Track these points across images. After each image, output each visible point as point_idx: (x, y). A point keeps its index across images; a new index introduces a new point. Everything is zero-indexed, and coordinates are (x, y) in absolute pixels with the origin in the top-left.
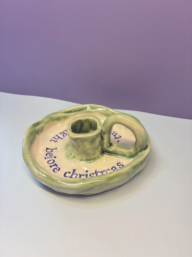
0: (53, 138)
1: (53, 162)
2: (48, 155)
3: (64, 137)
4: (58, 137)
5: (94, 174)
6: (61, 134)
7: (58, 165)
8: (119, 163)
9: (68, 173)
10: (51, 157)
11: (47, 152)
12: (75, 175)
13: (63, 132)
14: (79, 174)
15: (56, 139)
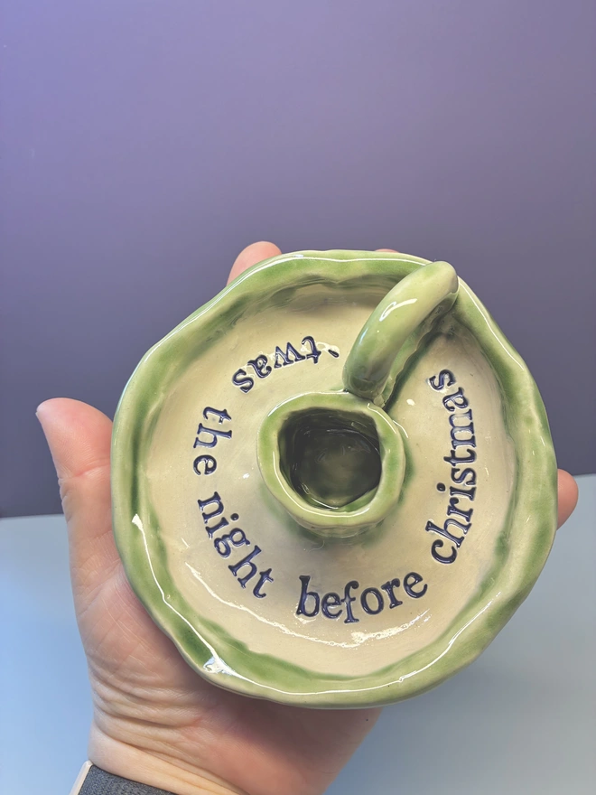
0: (244, 586)
1: (378, 594)
2: (333, 610)
3: (248, 543)
4: (240, 564)
5: (456, 467)
6: (228, 552)
7: (390, 580)
8: (432, 379)
9: (438, 549)
10: (347, 600)
11: (316, 611)
12: (451, 528)
13: (216, 543)
14: (449, 513)
15: (251, 574)
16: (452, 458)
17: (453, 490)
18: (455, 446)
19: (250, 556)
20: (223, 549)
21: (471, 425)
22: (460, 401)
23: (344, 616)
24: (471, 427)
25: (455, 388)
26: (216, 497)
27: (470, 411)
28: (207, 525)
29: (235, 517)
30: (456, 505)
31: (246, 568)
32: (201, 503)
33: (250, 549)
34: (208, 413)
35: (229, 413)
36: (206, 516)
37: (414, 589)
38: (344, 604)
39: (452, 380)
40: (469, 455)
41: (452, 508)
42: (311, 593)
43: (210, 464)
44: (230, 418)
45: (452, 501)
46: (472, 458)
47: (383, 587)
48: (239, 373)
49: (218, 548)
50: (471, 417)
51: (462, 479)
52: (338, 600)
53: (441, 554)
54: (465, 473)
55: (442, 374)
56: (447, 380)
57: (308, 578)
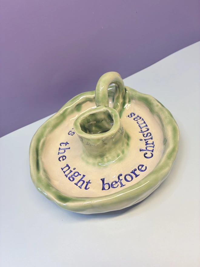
0: (81, 188)
1: (129, 175)
2: (114, 186)
3: (80, 175)
4: (79, 181)
5: (144, 134)
6: (74, 179)
7: (133, 169)
8: (129, 116)
9: (146, 155)
10: (120, 181)
11: (109, 188)
12: (148, 148)
13: (69, 179)
14: (146, 145)
15: (83, 184)
16: (142, 132)
17: (145, 140)
18: (141, 129)
19: (82, 178)
20: (71, 179)
21: (144, 122)
22: (139, 118)
23: (120, 185)
24: (145, 122)
25: (136, 116)
26: (67, 166)
27: (142, 119)
28: (65, 174)
29: (74, 169)
30: (148, 143)
31: (82, 182)
32: (62, 169)
33: (82, 176)
35: (68, 142)
36: (64, 172)
37: (142, 169)
38: (119, 183)
40: (147, 129)
41: (147, 144)
42: (106, 184)
43: (64, 158)
44: (69, 144)
45: (146, 142)
46: (148, 130)
47: (131, 173)
48: (70, 132)
49: (70, 180)
50: (143, 120)
51: (147, 135)
52: (116, 182)
53: (147, 156)
54: (147, 134)
55: (131, 114)
56: (133, 115)
57: (104, 179)
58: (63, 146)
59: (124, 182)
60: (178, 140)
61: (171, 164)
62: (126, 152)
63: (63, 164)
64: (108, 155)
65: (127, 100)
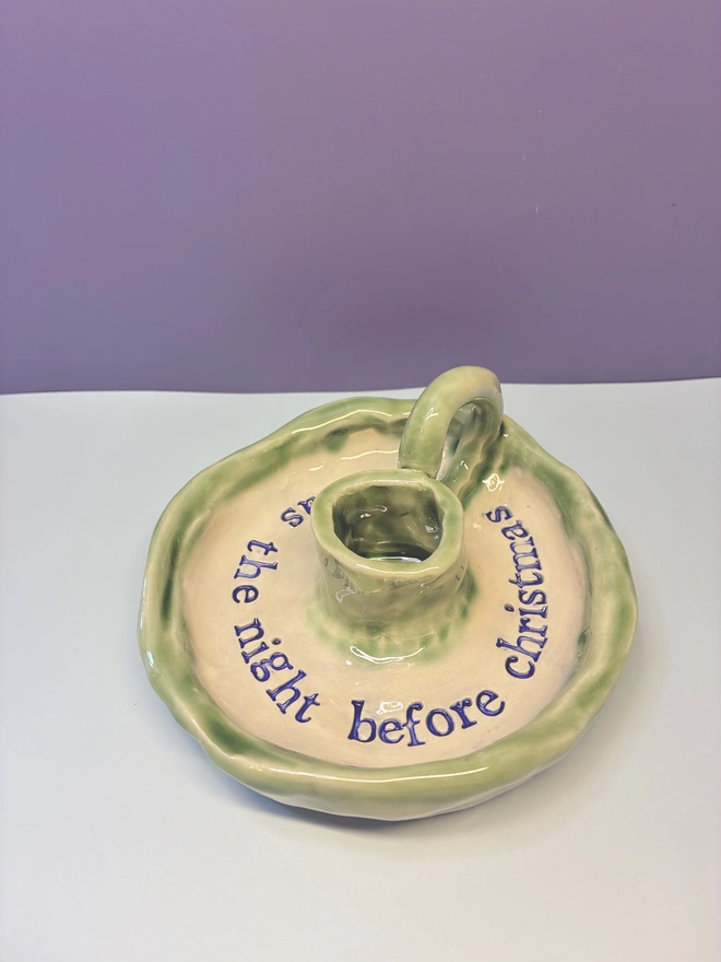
0: (284, 712)
1: (446, 715)
2: (393, 736)
3: (291, 668)
4: (281, 688)
5: (524, 590)
6: (267, 677)
7: (460, 700)
8: (489, 515)
9: (512, 665)
10: (410, 724)
11: (372, 738)
12: (524, 644)
13: (253, 669)
14: (521, 631)
15: (292, 700)
16: (517, 581)
17: (522, 612)
18: (519, 571)
19: (293, 681)
20: (261, 674)
21: (534, 550)
22: (520, 532)
23: (408, 739)
24: (535, 553)
25: (512, 522)
26: (256, 624)
27: (531, 539)
28: (244, 650)
29: (276, 642)
30: (528, 624)
31: (289, 693)
32: (238, 631)
33: (294, 673)
34: (253, 547)
35: (275, 546)
36: (242, 644)
37: (489, 707)
38: (405, 731)
39: (509, 516)
40: (535, 578)
41: (524, 627)
42: (366, 720)
43: (251, 594)
44: (276, 550)
45: (522, 621)
46: (539, 581)
47: (452, 708)
48: (289, 511)
49: (255, 674)
50: (532, 544)
51: (531, 601)
52: (398, 726)
53: (516, 670)
54: (534, 594)
55: (498, 511)
56: (503, 515)
57: (362, 703)
58: (257, 555)
59: (422, 731)
60: (626, 651)
61: (582, 724)
62: (452, 634)
63: (244, 613)
64: (394, 632)
65: (498, 462)
